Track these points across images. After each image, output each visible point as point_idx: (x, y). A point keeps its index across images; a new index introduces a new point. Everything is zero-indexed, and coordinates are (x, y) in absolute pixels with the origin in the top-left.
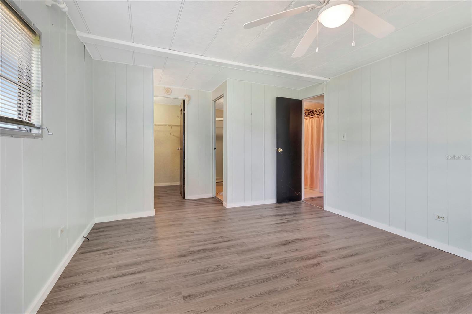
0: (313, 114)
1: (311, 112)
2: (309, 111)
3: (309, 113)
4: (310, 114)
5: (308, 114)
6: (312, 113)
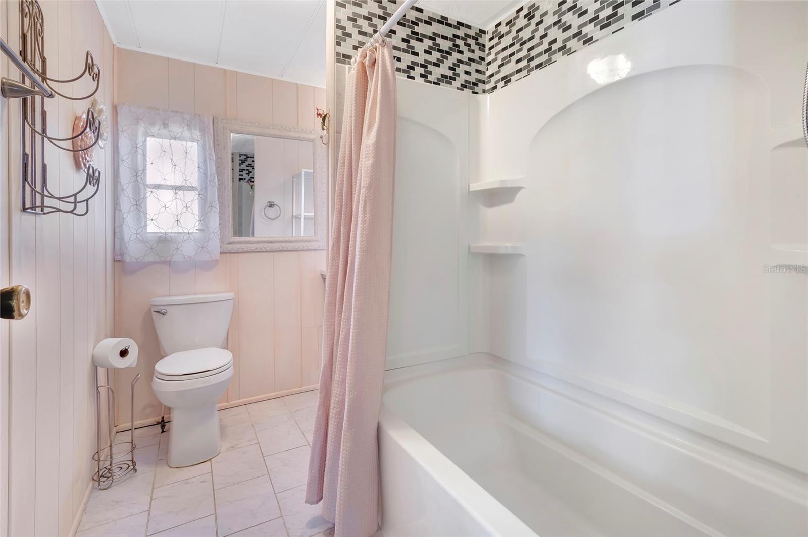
0: (481, 54)
1: (471, 41)
2: (457, 32)
3: (459, 42)
4: (463, 48)
5: (450, 44)
6: (474, 47)
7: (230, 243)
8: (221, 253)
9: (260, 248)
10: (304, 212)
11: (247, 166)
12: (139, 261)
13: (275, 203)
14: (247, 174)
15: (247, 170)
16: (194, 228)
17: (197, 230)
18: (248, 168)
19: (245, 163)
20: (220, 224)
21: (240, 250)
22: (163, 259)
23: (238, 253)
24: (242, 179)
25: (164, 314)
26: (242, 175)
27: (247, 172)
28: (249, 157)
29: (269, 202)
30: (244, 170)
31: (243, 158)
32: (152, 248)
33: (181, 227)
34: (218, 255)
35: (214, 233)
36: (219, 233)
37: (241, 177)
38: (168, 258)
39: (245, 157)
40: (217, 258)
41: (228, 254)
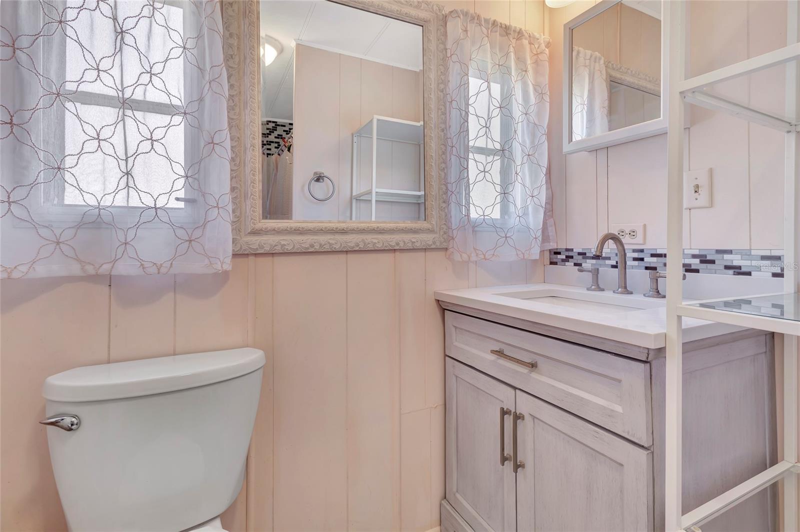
7: (255, 233)
8: (235, 255)
9: (321, 245)
10: (376, 188)
11: (276, 137)
12: (16, 275)
13: (325, 174)
14: (276, 148)
15: (276, 142)
16: (170, 193)
17: (177, 199)
18: (277, 140)
19: (273, 132)
20: (233, 189)
21: (278, 249)
22: (91, 270)
23: (273, 254)
24: (270, 154)
25: (70, 430)
26: (270, 149)
27: (276, 145)
28: (279, 125)
29: (316, 173)
30: (273, 142)
31: (271, 125)
32: (58, 243)
33: (136, 189)
34: (229, 260)
35: (217, 207)
36: (230, 208)
37: (269, 152)
38: (105, 266)
39: (273, 125)
40: (227, 267)
41: (252, 258)
